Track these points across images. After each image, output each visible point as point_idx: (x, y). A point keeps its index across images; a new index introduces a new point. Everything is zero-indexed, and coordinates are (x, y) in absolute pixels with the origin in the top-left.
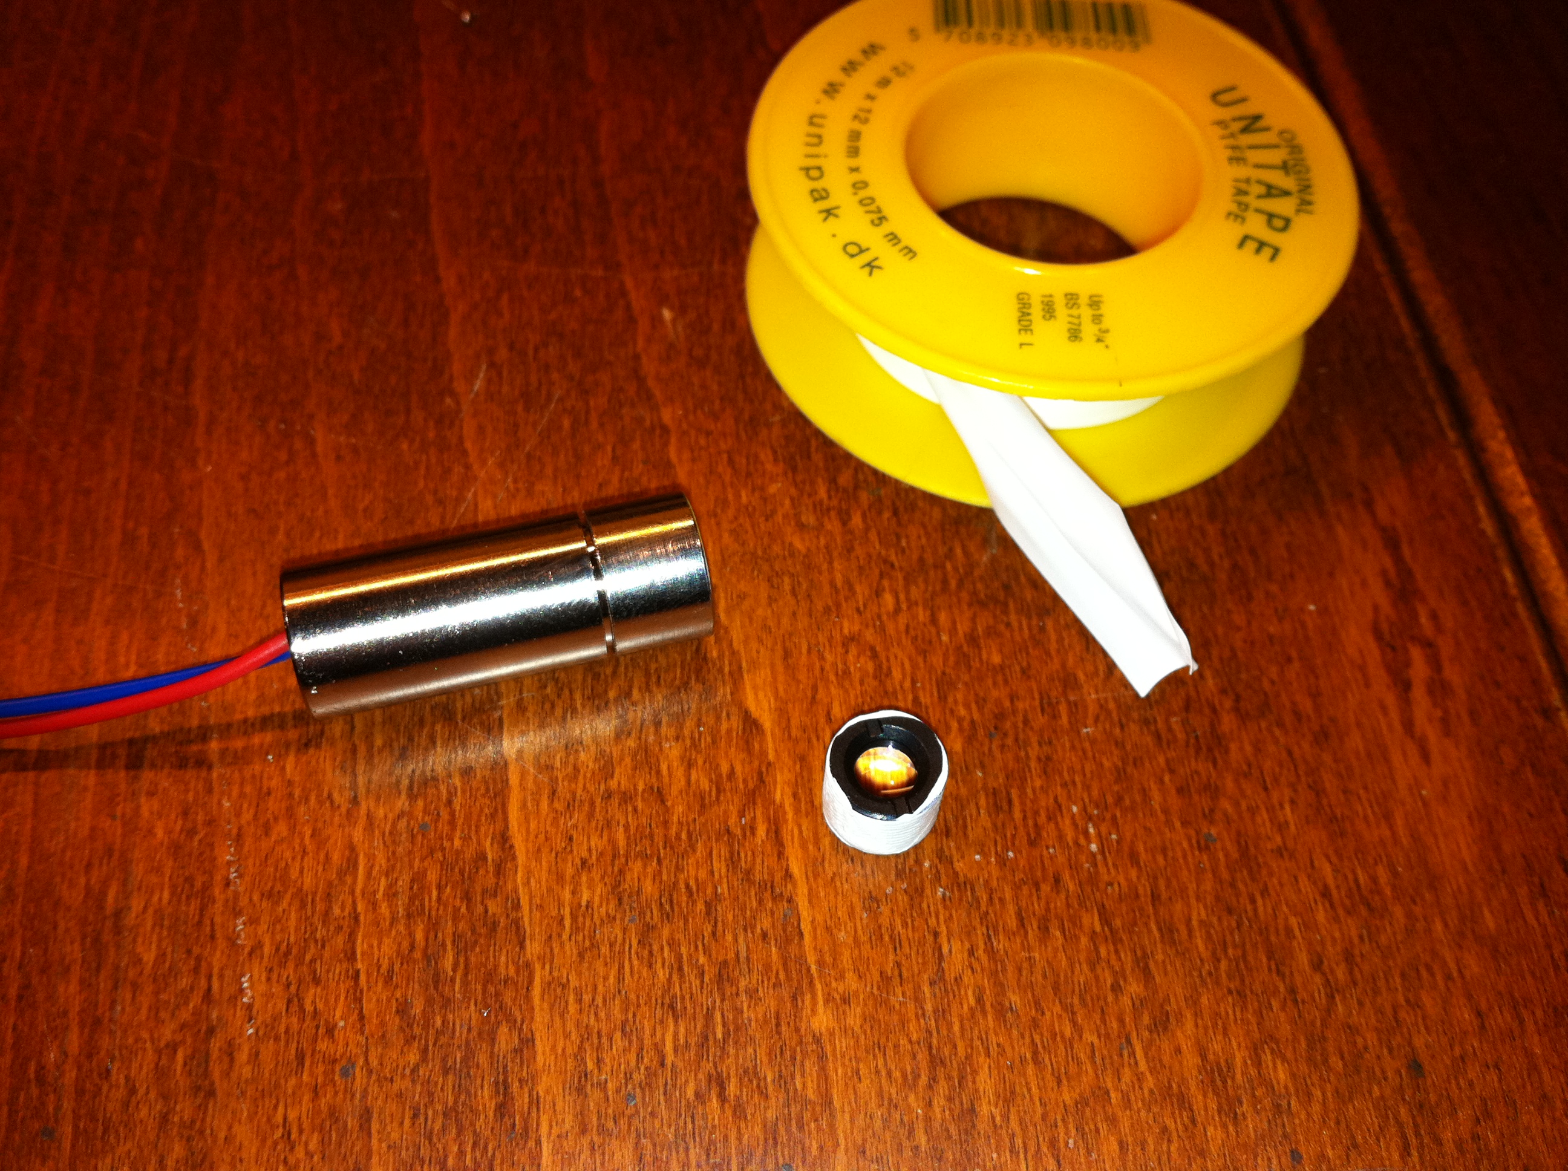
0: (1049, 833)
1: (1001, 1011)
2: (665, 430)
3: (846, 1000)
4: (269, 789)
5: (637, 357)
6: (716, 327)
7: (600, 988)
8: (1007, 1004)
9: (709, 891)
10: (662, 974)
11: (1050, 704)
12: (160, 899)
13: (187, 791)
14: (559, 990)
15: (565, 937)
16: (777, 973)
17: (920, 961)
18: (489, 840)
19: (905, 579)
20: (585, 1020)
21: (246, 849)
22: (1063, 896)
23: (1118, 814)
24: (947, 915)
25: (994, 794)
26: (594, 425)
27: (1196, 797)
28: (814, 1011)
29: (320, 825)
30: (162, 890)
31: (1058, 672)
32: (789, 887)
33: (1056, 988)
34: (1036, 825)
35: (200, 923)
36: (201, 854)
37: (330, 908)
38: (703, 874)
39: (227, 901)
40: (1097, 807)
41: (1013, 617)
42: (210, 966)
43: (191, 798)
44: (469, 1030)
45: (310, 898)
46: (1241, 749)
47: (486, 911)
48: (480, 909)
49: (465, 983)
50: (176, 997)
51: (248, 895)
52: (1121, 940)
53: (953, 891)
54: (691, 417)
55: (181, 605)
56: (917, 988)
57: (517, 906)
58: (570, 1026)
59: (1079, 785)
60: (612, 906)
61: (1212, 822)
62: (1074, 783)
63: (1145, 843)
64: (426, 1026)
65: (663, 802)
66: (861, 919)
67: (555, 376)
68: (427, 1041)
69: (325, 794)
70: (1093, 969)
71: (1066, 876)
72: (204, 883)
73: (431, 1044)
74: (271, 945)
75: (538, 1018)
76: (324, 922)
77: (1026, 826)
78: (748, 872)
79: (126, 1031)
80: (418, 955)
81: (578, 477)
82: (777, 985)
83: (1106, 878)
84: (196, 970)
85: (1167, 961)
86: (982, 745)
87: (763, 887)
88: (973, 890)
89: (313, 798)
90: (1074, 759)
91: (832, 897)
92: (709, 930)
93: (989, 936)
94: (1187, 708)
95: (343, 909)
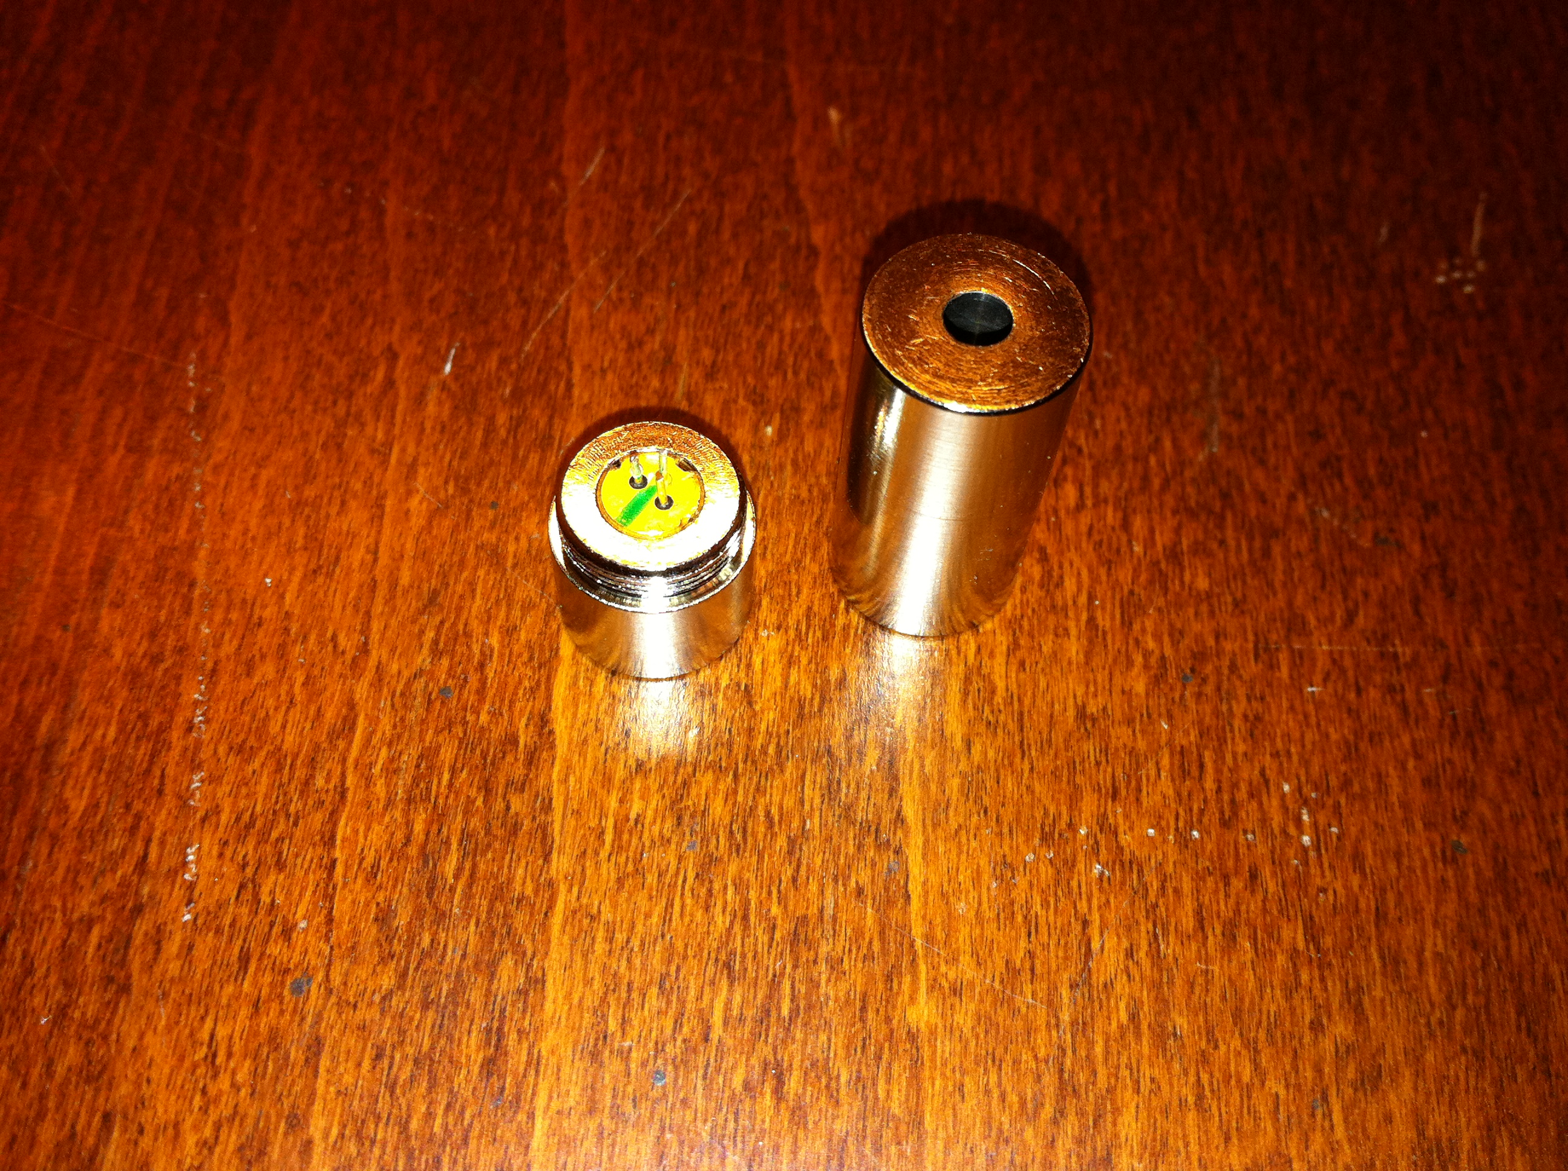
0: (1249, 813)
1: (1161, 1036)
2: (813, 251)
3: (956, 991)
4: (260, 618)
5: (790, 161)
6: (892, 138)
7: (639, 928)
8: (1170, 1028)
9: (795, 824)
10: (721, 922)
11: (1267, 649)
12: (104, 736)
13: (159, 608)
14: (586, 922)
15: (604, 854)
16: (870, 943)
17: (1061, 954)
18: (524, 721)
19: (1096, 469)
20: (615, 966)
21: (219, 690)
22: (1260, 897)
23: (1343, 801)
24: (1103, 900)
25: (1182, 753)
26: (726, 235)
27: (1446, 793)
28: (913, 999)
29: (316, 672)
30: (109, 724)
31: (1282, 611)
32: (900, 833)
33: (1237, 1015)
34: (1233, 801)
35: (148, 772)
36: (163, 688)
37: (312, 776)
38: (789, 802)
39: (186, 749)
40: (1316, 789)
41: (1230, 533)
42: (152, 828)
43: (162, 619)
44: (464, 956)
45: (289, 761)
46: (1509, 739)
47: (508, 808)
48: (499, 805)
49: (468, 896)
50: (102, 861)
51: (212, 746)
52: (1330, 964)
53: (1113, 870)
54: (848, 240)
55: (191, 384)
56: (1053, 989)
57: (547, 808)
58: (594, 971)
59: (1295, 758)
60: (668, 824)
61: (1463, 828)
62: (1289, 754)
63: (1374, 843)
64: (410, 944)
65: (750, 704)
66: (988, 889)
67: (687, 171)
68: (408, 963)
69: (329, 634)
70: (1288, 997)
71: (1266, 872)
72: (161, 723)
73: (412, 967)
74: (231, 812)
75: (554, 954)
76: (302, 792)
77: (1219, 800)
78: (849, 808)
79: (33, 894)
80: (413, 851)
81: (697, 294)
82: (869, 957)
83: (1318, 881)
84: (133, 830)
85: (1388, 1002)
86: (1171, 689)
87: (865, 829)
88: (1140, 872)
89: (313, 638)
90: (1291, 723)
91: (953, 855)
92: (789, 873)
93: (1156, 936)
94: (1445, 678)
95: (328, 780)
